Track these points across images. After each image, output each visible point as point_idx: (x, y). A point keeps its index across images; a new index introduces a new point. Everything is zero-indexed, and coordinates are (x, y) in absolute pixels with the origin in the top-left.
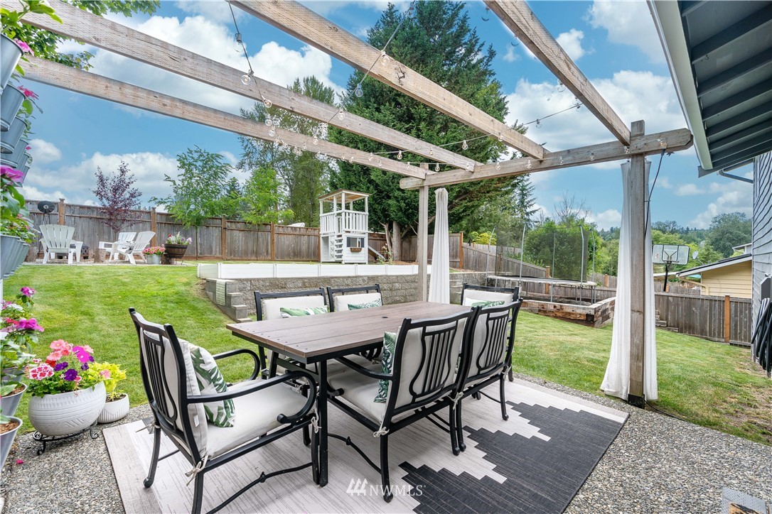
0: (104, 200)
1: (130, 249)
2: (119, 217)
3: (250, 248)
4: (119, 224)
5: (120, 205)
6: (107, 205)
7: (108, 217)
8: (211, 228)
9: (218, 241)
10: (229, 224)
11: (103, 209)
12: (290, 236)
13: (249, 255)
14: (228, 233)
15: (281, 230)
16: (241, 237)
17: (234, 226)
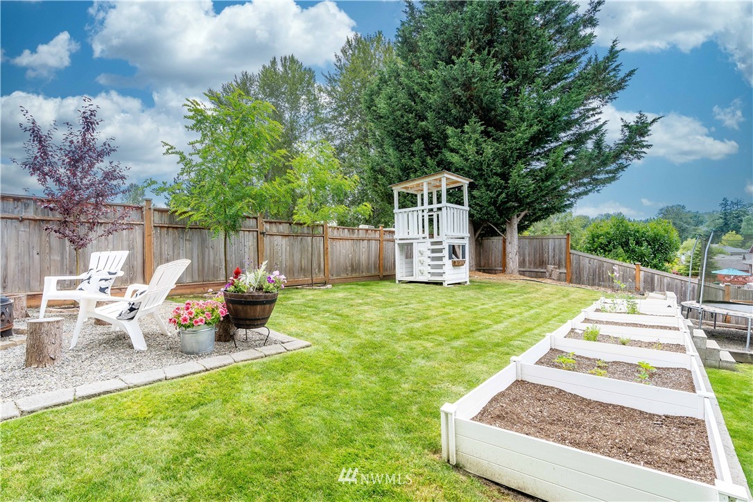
0: (50, 182)
1: (132, 310)
2: (82, 219)
3: (297, 264)
4: (82, 231)
5: (85, 194)
6: (58, 194)
7: (59, 216)
8: (241, 233)
9: (252, 255)
10: (267, 226)
11: (49, 201)
12: (347, 242)
13: (296, 275)
14: (267, 240)
15: (336, 234)
16: (284, 246)
17: (274, 229)
